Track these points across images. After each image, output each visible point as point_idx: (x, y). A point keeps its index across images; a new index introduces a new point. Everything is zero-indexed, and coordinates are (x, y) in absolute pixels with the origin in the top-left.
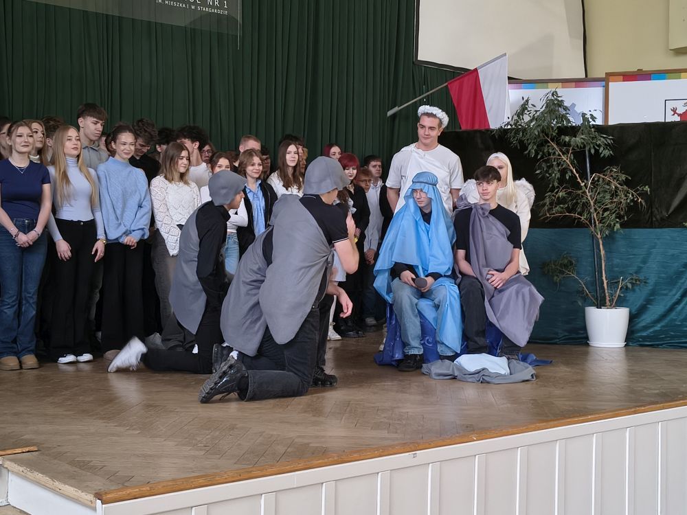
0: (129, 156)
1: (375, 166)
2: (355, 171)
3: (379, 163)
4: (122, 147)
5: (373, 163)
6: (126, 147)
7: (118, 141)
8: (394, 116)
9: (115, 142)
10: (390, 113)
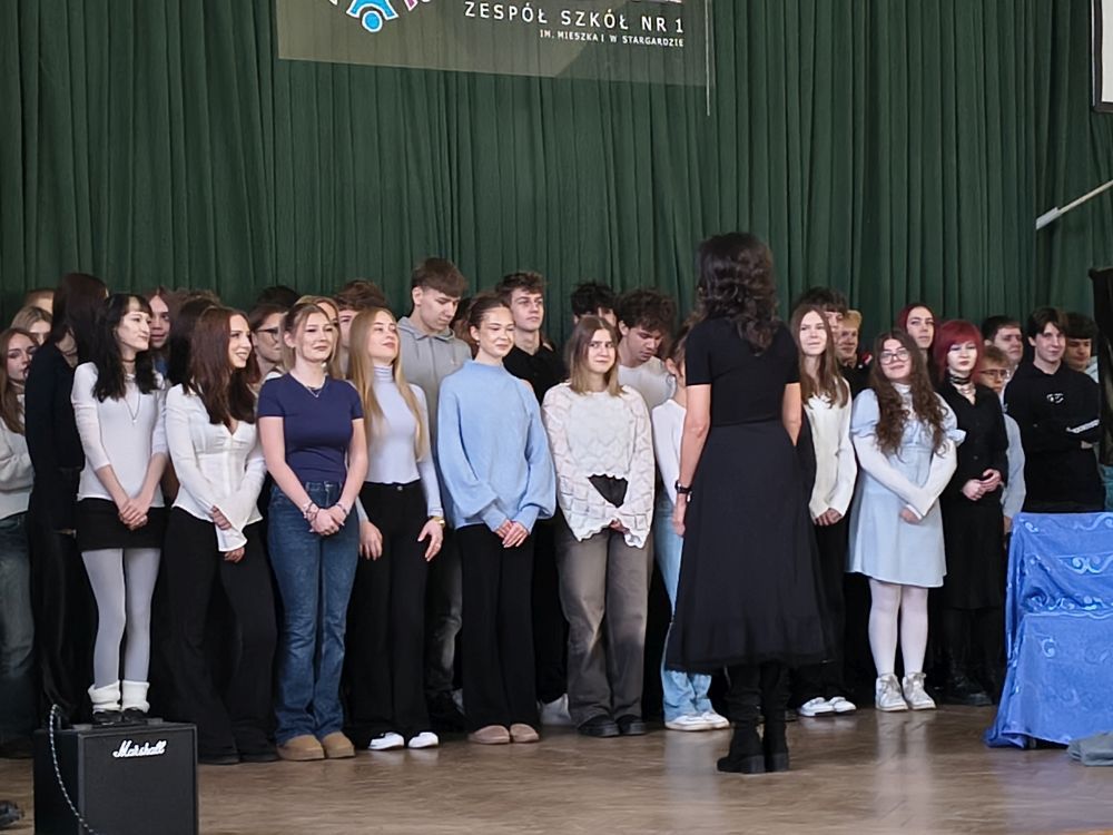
0: (505, 352)
1: (1008, 338)
2: (973, 354)
3: (1017, 331)
4: (493, 335)
5: (1004, 331)
6: (501, 333)
7: (483, 325)
8: (1051, 226)
9: (478, 328)
10: (1042, 222)
